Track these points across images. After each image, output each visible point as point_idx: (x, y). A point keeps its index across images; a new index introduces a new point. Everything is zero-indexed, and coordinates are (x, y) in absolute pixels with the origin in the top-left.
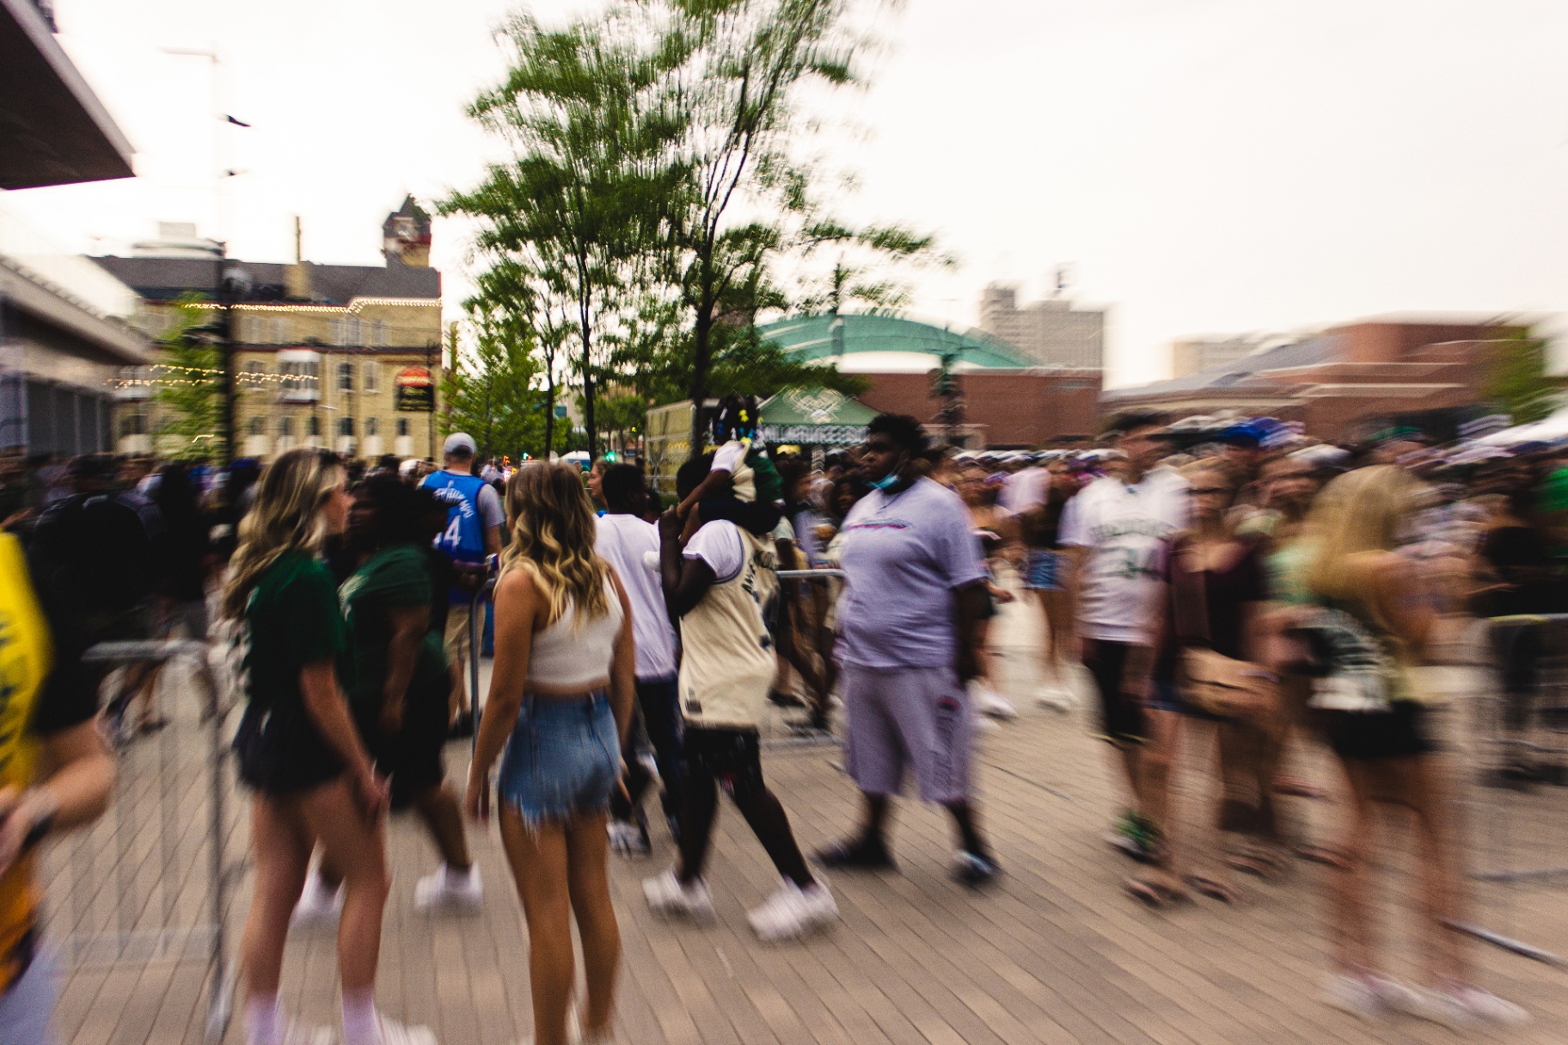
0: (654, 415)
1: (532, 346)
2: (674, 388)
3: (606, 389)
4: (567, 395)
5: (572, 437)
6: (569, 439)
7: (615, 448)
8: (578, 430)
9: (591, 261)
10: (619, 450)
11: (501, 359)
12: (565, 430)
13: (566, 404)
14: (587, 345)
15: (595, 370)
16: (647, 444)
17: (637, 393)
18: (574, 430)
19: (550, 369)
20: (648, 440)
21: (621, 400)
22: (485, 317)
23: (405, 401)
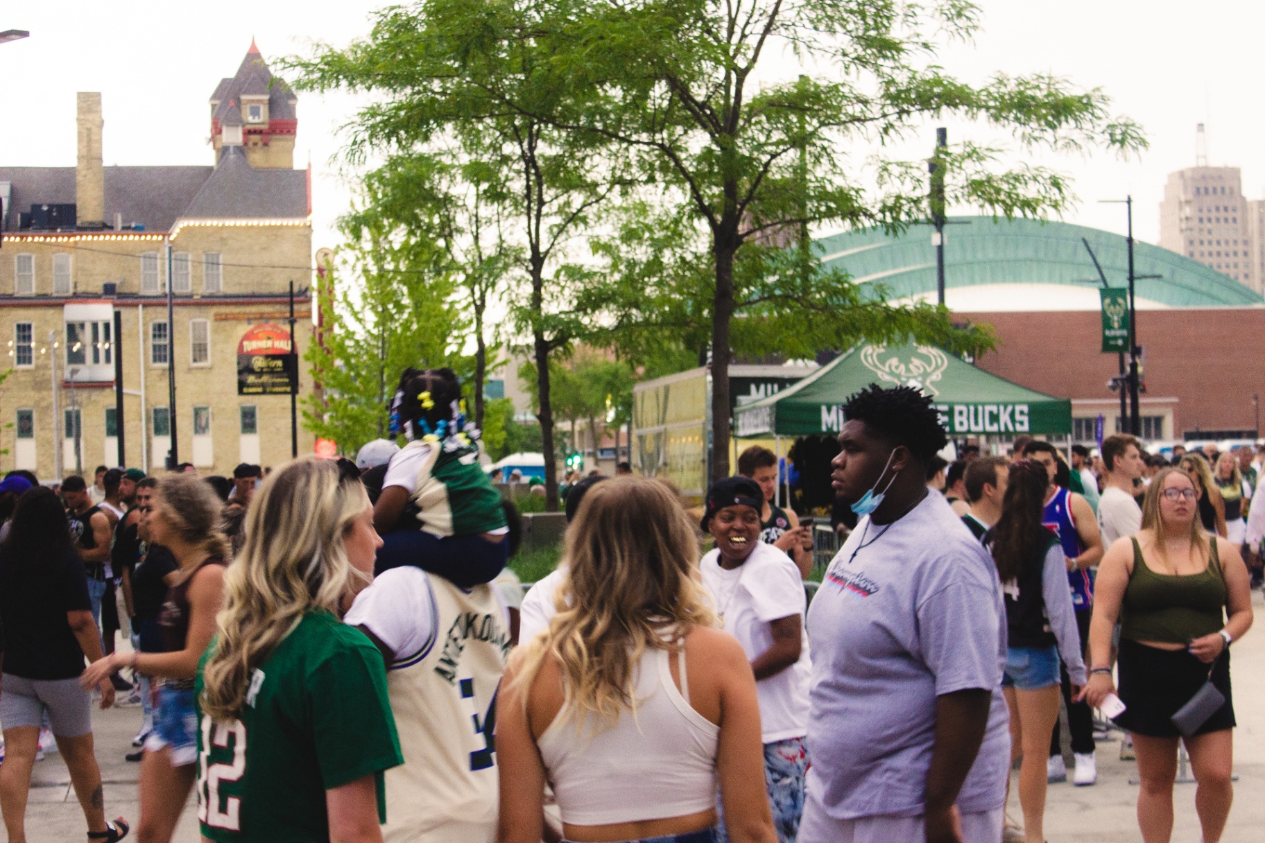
0: (644, 393)
1: (451, 287)
2: (676, 347)
3: (568, 352)
4: (504, 363)
5: (514, 429)
6: (510, 434)
7: (582, 446)
8: (522, 418)
9: (544, 150)
10: (589, 450)
11: (400, 308)
12: (502, 419)
13: (502, 377)
14: (538, 283)
15: (551, 322)
16: (634, 439)
17: (618, 357)
18: (515, 418)
19: (479, 322)
20: (636, 432)
21: (590, 369)
22: (376, 242)
23: (251, 379)
